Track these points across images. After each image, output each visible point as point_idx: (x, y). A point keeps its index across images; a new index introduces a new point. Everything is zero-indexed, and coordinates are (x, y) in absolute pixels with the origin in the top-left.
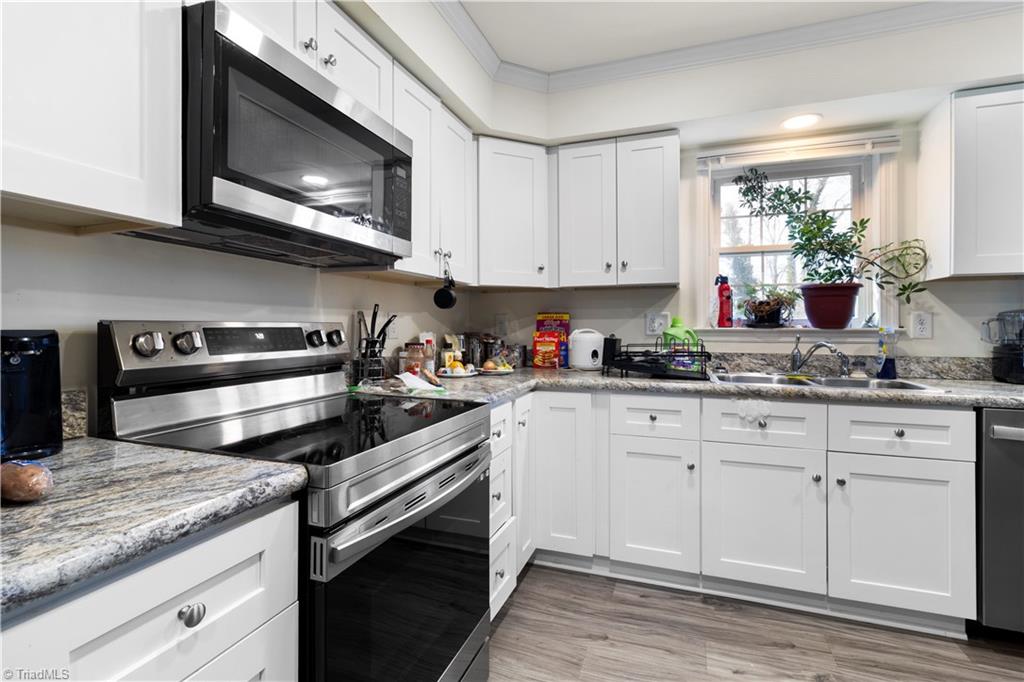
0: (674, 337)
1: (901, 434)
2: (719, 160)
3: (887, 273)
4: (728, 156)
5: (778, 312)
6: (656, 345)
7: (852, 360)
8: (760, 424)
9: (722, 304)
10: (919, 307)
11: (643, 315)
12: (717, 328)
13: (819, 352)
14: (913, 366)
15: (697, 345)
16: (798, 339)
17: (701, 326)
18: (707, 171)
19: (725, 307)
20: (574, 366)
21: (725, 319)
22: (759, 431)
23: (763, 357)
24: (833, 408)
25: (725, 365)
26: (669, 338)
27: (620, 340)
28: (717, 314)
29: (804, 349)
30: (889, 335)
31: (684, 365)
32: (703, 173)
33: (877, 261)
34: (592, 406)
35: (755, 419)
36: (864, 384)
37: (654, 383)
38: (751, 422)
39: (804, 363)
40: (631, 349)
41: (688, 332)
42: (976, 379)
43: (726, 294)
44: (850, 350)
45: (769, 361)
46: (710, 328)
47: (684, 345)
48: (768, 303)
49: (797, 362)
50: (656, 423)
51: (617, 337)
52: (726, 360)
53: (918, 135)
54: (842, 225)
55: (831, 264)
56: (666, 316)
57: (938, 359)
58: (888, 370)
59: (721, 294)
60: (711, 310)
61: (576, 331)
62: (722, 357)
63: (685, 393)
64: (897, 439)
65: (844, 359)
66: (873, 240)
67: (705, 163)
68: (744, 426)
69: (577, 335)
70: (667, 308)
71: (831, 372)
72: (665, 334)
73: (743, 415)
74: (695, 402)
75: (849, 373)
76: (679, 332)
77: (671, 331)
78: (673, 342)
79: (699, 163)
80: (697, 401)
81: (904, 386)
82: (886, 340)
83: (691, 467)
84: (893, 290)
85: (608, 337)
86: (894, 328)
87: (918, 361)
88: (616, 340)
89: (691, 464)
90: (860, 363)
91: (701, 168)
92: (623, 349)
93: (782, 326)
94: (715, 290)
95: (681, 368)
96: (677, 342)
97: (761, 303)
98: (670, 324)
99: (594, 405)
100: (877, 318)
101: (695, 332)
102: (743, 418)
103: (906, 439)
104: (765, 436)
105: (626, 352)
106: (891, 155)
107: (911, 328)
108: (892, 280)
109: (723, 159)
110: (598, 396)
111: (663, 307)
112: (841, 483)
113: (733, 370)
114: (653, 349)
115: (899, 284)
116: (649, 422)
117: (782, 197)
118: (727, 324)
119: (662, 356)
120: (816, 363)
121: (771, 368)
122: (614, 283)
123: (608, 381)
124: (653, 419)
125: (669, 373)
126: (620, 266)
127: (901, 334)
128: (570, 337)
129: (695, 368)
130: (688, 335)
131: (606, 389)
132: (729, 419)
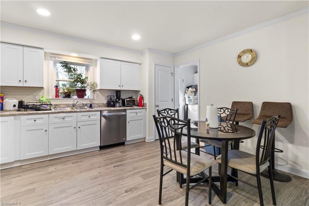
0: (42, 101)
1: (89, 117)
2: (55, 58)
3: (91, 88)
4: (58, 58)
5: (70, 94)
6: (37, 102)
7: (85, 104)
8: (63, 118)
9: (56, 92)
10: (97, 94)
11: (32, 95)
12: (55, 98)
13: (78, 103)
14: (95, 105)
15: (49, 102)
16: (74, 100)
17: (50, 98)
18: (52, 60)
19: (57, 93)
20: (6, 110)
21: (57, 96)
22: (63, 120)
23: (67, 105)
24: (78, 113)
25: (57, 107)
26: (41, 101)
27: (24, 102)
28: (55, 95)
29: (75, 102)
30: (91, 99)
31: (45, 107)
32: (51, 60)
33: (90, 85)
34: (14, 120)
35: (62, 118)
36: (86, 109)
37: (35, 112)
38: (61, 118)
39: (75, 105)
40: (28, 104)
41: (46, 99)
42: (105, 107)
43: (57, 90)
44: (85, 103)
45: (68, 106)
46: (53, 98)
47: (45, 102)
48: (67, 93)
49: (74, 105)
50: (36, 122)
51: (23, 101)
52: (57, 106)
53: (96, 62)
54: (83, 78)
55: (81, 85)
56: (40, 95)
57: (99, 104)
58: (91, 106)
59: (56, 90)
60: (53, 94)
61: (7, 99)
62: (56, 105)
63: (45, 113)
64: (89, 118)
65: (83, 104)
66: (89, 81)
67: (52, 58)
68: (59, 119)
69: (6, 101)
70: (40, 93)
71: (81, 107)
72: (39, 100)
73: (59, 117)
74: (47, 115)
75: (84, 107)
76: (44, 99)
77: (42, 99)
78: (42, 102)
79: (50, 57)
80: (48, 115)
81: (93, 108)
82: (90, 100)
83: (46, 131)
84: (92, 91)
85: (20, 101)
86: (92, 98)
87: (96, 104)
88: (23, 102)
89: (46, 130)
90: (86, 105)
91: (51, 58)
92: (25, 104)
93: (71, 98)
94: (54, 89)
95: (44, 108)
96: (43, 102)
97: (66, 93)
98: (41, 97)
99: (15, 119)
100: (90, 96)
101: (49, 99)
102: (59, 118)
103: (90, 117)
104: (64, 121)
105: (26, 105)
106: (92, 65)
107: (95, 98)
108: (92, 89)
109: (57, 58)
110: (16, 117)
111: (39, 93)
112: (79, 127)
113: (59, 108)
114: (35, 104)
115: (93, 90)
116: (34, 122)
117: (71, 69)
118: (58, 97)
119: (38, 105)
120: (78, 105)
121: (68, 107)
122: (22, 86)
123: (20, 112)
124: (35, 121)
125: (40, 109)
126: (24, 81)
127: (94, 99)
128: (4, 101)
129: (49, 108)
130: (46, 100)
131: (19, 114)
132: (56, 118)
